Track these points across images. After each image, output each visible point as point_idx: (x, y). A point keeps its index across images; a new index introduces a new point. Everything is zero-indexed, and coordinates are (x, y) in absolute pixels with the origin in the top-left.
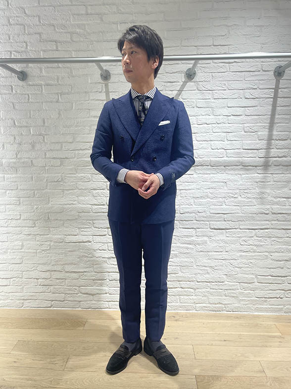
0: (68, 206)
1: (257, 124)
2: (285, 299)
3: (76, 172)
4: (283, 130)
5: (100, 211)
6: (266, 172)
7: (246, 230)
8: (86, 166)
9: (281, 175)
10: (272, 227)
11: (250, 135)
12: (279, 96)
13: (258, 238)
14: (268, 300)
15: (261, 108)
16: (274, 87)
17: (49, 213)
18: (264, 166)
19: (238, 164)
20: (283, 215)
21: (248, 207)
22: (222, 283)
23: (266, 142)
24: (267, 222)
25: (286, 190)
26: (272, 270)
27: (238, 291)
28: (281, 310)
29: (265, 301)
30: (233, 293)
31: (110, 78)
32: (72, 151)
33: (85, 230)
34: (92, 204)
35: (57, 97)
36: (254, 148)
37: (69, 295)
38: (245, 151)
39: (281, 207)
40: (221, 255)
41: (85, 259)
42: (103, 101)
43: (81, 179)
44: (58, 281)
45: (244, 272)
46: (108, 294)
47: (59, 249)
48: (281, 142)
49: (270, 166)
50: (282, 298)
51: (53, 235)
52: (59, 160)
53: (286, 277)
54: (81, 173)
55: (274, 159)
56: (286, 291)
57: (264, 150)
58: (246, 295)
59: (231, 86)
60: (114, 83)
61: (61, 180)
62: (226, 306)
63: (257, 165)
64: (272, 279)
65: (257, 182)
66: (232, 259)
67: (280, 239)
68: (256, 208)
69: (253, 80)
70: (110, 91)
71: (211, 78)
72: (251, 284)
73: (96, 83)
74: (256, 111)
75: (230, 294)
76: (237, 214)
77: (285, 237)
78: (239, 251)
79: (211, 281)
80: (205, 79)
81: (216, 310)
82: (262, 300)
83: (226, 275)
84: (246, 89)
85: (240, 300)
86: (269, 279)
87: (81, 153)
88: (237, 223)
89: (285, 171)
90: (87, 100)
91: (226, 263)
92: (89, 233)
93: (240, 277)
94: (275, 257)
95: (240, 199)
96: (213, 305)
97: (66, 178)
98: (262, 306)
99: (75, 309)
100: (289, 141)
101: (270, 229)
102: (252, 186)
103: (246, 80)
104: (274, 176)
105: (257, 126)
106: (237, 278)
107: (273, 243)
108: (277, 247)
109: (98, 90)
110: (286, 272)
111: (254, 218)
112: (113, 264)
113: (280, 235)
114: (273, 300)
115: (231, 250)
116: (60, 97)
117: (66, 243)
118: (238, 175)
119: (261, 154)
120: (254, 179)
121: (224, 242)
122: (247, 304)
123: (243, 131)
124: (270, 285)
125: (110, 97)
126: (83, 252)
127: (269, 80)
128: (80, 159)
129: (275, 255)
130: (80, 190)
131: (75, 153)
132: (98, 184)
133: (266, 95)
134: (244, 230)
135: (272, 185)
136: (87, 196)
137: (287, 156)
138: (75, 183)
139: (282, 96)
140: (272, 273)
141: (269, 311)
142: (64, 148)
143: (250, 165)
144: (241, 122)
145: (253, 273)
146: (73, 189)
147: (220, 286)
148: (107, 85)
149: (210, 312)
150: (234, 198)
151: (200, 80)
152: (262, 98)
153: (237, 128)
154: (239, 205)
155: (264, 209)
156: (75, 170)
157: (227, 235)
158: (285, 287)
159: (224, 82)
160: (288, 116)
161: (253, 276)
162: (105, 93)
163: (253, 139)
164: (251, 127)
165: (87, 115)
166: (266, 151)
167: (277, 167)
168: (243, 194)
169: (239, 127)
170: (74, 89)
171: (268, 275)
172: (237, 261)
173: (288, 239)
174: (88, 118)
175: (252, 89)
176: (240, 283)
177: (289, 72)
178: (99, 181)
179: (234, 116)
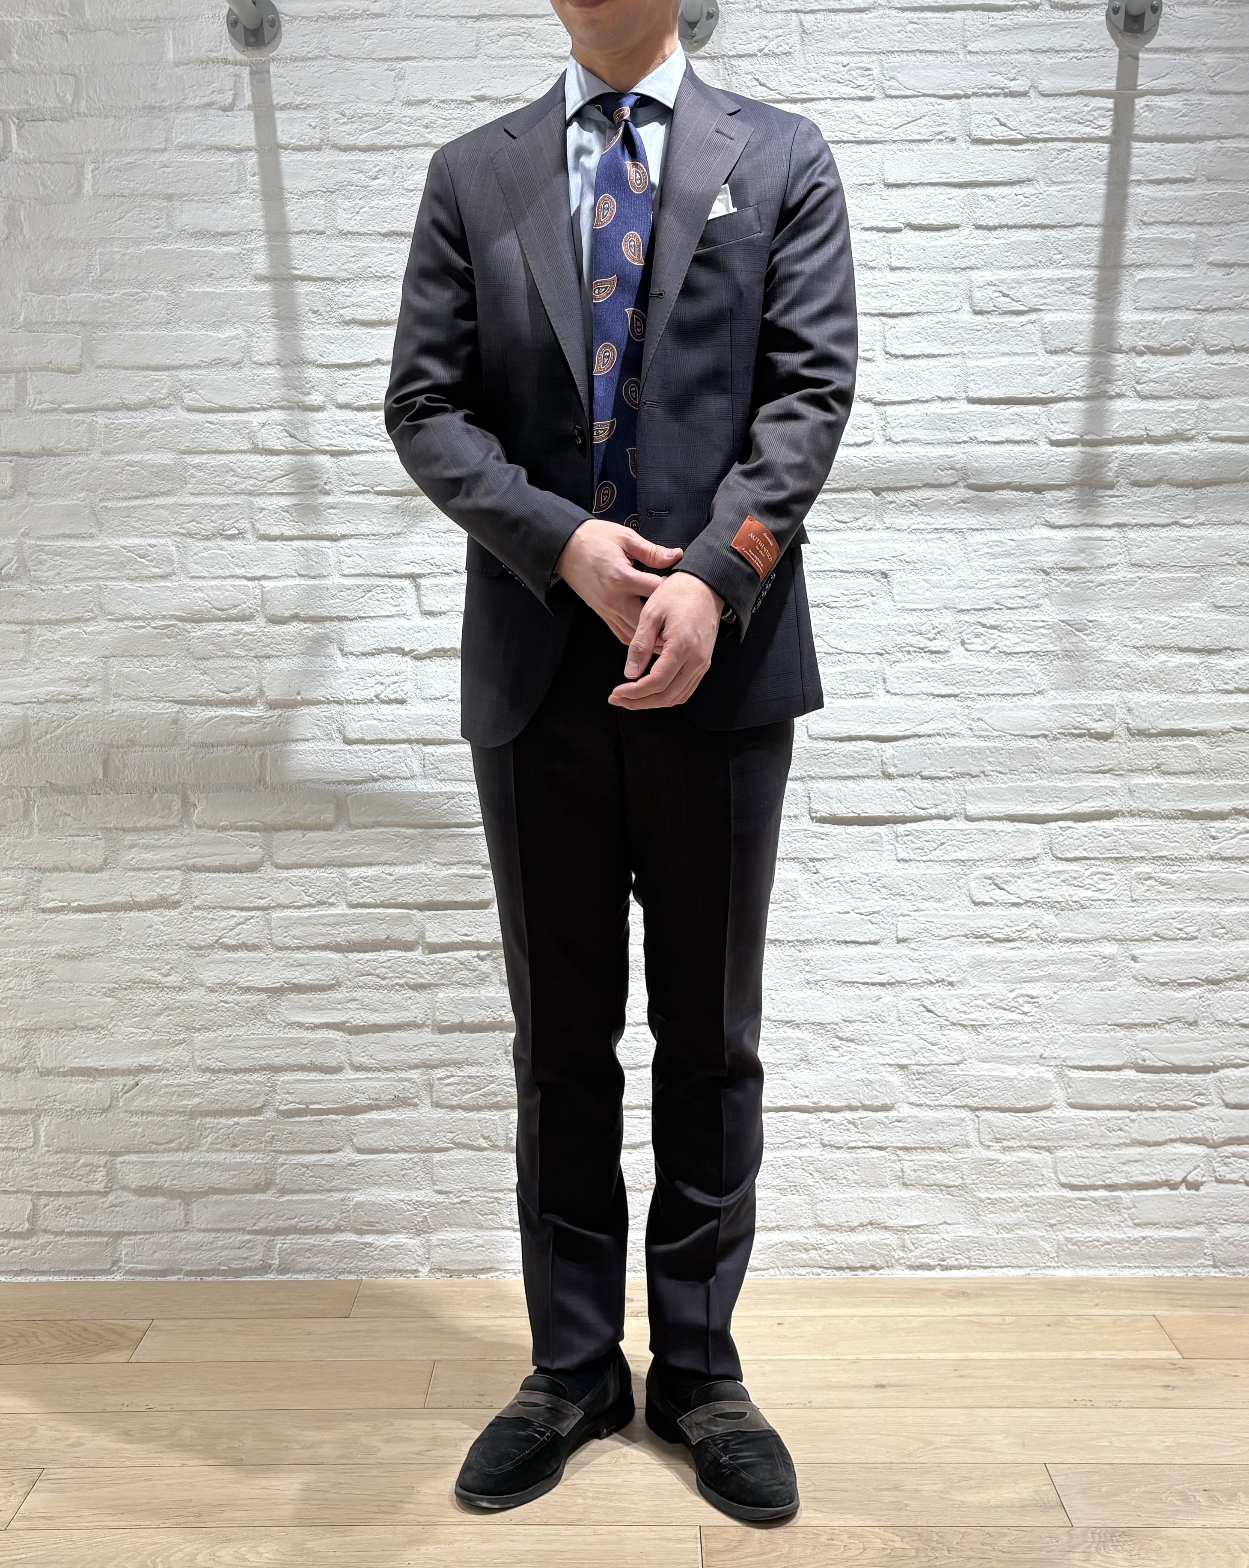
0: (54, 709)
1: (1037, 273)
2: (1214, 1189)
3: (100, 525)
4: (1166, 304)
6: (1089, 521)
7: (999, 826)
8: (153, 495)
9: (1164, 533)
10: (1136, 805)
11: (1004, 325)
12: (1137, 131)
13: (1066, 866)
14: (1125, 1196)
15: (1053, 189)
16: (1112, 85)
18: (1082, 484)
19: (945, 477)
20: (1187, 741)
21: (1005, 703)
22: (880, 1115)
23: (1085, 360)
24: (1108, 781)
25: (1197, 610)
26: (1141, 1035)
27: (968, 1153)
28: (1191, 1250)
29: (1113, 1206)
30: (941, 1167)
31: (276, 35)
32: (75, 417)
33: (147, 838)
34: (184, 695)
36: (1023, 392)
38: (979, 408)
39: (1174, 698)
40: (870, 959)
41: (148, 997)
42: (239, 151)
43: (123, 565)
45: (997, 1051)
47: (4, 945)
48: (1160, 361)
49: (1111, 487)
50: (1195, 1186)
52: (5, 464)
53: (1215, 1069)
54: (127, 535)
55: (1132, 449)
56: (1215, 1146)
57: (1074, 405)
58: (1012, 1175)
59: (900, 79)
60: (296, 59)
61: (17, 569)
62: (906, 1237)
63: (1042, 480)
64: (1141, 1085)
65: (1045, 572)
66: (931, 983)
67: (1176, 868)
68: (1043, 707)
69: (1008, 52)
70: (275, 102)
71: (795, 38)
72: (1033, 1114)
73: (204, 62)
74: (1026, 205)
75: (925, 1175)
76: (952, 742)
77: (1201, 859)
78: (966, 936)
79: (824, 1103)
80: (766, 41)
81: (853, 1265)
82: (1095, 1201)
83: (903, 1067)
84: (975, 94)
85: (982, 1201)
86: (1127, 1084)
87: (124, 425)
88: (950, 785)
89: (1187, 514)
90: (155, 151)
91: (900, 1006)
92: (168, 854)
93: (978, 1078)
94: (1150, 963)
95: (964, 661)
96: (838, 1237)
97: (43, 557)
98: (1096, 1234)
99: (90, 1279)
100: (1198, 359)
101: (1121, 819)
102: (1017, 591)
103: (969, 48)
104: (1132, 540)
105: (1035, 280)
106: (962, 1084)
107: (1140, 890)
108: (1161, 910)
109: (215, 97)
110: (1214, 1042)
111: (1038, 758)
112: (300, 1025)
113: (1174, 848)
114: (1147, 1198)
115: (926, 930)
116: (14, 135)
117: (44, 911)
118: (949, 536)
119: (1061, 425)
120: (1027, 553)
121: (883, 890)
122: (1018, 1225)
123: (966, 307)
124: (1133, 1115)
125: (279, 134)
126: (134, 961)
127: (1085, 51)
128: (120, 457)
129: (1153, 955)
130: (120, 624)
131: (90, 424)
132: (218, 588)
133: (1073, 127)
134: (986, 825)
135: (1123, 586)
136: (157, 656)
137: (1193, 432)
138: (94, 583)
139: (1151, 132)
140: (1143, 1053)
141: (1133, 1257)
142: (32, 398)
143: (1005, 481)
144: (956, 264)
145: (1041, 1056)
146: (78, 619)
147: (872, 1128)
148: (260, 73)
149: (823, 1276)
150: (933, 657)
151: (741, 50)
152: (1053, 140)
153: (937, 293)
154: (958, 692)
155: (1088, 711)
156: (94, 514)
157: (899, 850)
158: (1212, 1125)
159: (865, 58)
160: (1189, 229)
161: (1043, 1069)
162: (252, 113)
163: (1017, 349)
164: (1004, 288)
165: (156, 227)
166: (1087, 410)
167: (1143, 490)
168: (978, 636)
169: (946, 288)
170: (88, 96)
171: (1119, 1062)
172: (959, 991)
173: (1217, 866)
174: (164, 239)
175: (1006, 95)
176: (978, 1109)
177: (1181, 12)
178: (220, 572)
179: (917, 233)
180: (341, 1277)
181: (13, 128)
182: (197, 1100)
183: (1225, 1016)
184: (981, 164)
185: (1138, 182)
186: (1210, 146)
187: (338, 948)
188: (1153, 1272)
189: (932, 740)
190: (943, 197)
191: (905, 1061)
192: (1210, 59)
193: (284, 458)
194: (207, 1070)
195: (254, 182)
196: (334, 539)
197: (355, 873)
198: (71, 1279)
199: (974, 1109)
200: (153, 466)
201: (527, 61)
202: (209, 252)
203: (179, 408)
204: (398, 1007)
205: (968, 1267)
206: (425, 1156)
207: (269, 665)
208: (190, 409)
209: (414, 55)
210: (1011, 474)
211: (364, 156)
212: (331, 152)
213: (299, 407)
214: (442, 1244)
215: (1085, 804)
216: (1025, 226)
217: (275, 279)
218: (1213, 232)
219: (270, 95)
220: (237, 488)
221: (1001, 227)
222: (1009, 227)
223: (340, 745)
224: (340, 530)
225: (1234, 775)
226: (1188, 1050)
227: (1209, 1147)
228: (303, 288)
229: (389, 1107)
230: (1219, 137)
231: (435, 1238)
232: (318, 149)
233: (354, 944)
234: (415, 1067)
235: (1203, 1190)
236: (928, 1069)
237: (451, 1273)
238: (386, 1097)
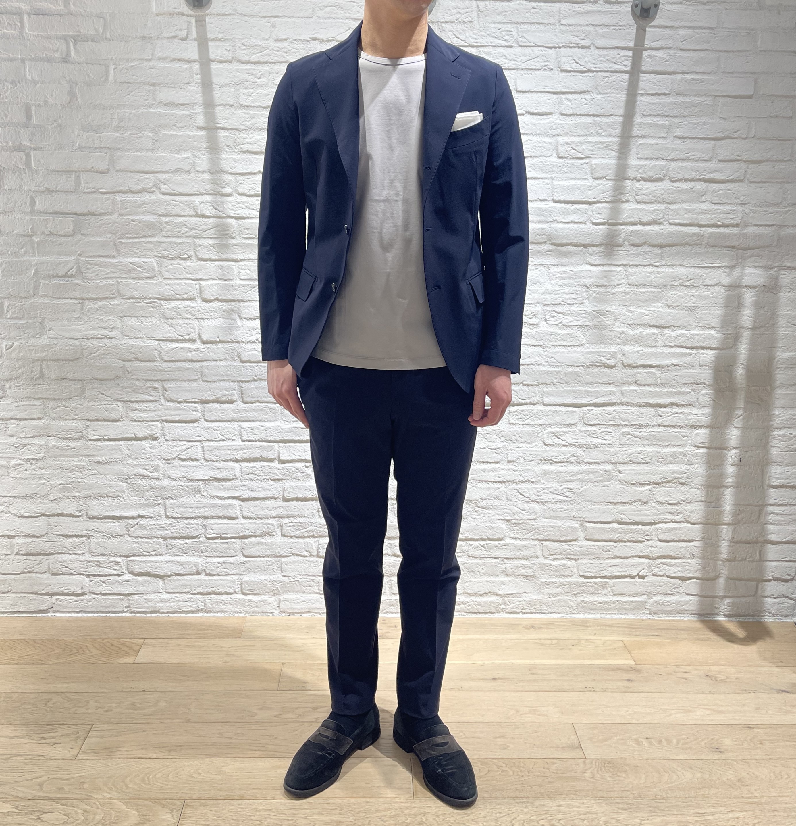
0: (95, 342)
1: (590, 139)
2: (651, 579)
3: (118, 251)
4: (652, 156)
5: (183, 355)
6: (609, 262)
7: (558, 408)
8: (145, 236)
9: (645, 269)
10: (624, 400)
11: (572, 164)
12: (643, 68)
13: (589, 428)
14: (611, 582)
15: (599, 97)
16: (632, 44)
17: (42, 360)
18: (606, 245)
19: (541, 239)
20: (650, 370)
21: (564, 350)
22: (496, 543)
23: (610, 183)
24: (612, 388)
25: (658, 307)
26: (621, 507)
27: (537, 561)
28: (639, 607)
29: (604, 586)
30: (523, 567)
31: (209, 1)
32: (105, 196)
33: (142, 406)
34: (161, 337)
35: (64, 47)
36: (580, 198)
37: (97, 579)
38: (558, 205)
39: (646, 349)
40: (495, 470)
41: (143, 482)
42: (189, 62)
43: (130, 271)
44: (67, 542)
45: (552, 514)
46: (203, 576)
47: (71, 456)
48: (648, 185)
49: (621, 246)
50: (643, 577)
51: (53, 420)
52: (69, 219)
53: (655, 524)
54: (132, 256)
55: (631, 228)
56: (653, 559)
57: (605, 205)
58: (558, 571)
59: (527, 37)
60: (219, 15)
61: (76, 272)
62: (506, 599)
63: (587, 242)
64: (620, 530)
65: (587, 287)
66: (523, 482)
67: (641, 430)
68: (582, 352)
69: (581, 26)
70: (208, 37)
71: (475, 14)
72: (569, 543)
73: (172, 14)
74: (586, 104)
75: (516, 571)
76: (537, 368)
77: (654, 426)
78: (541, 460)
79: (470, 537)
80: (460, 15)
81: (480, 611)
82: (596, 583)
83: (508, 521)
84: (563, 46)
85: (543, 583)
86: (612, 530)
87: (130, 201)
88: (536, 388)
89: (656, 260)
90: (147, 60)
91: (508, 492)
92: (152, 414)
93: (543, 526)
94: (628, 474)
95: (545, 329)
96: (474, 598)
97: (89, 266)
98: (595, 599)
99: (114, 615)
100: (666, 184)
101: (617, 406)
102: (573, 296)
103: (562, 22)
104: (630, 272)
105: (589, 142)
106: (535, 529)
107: (624, 440)
108: (633, 449)
109: (178, 33)
110: (655, 511)
111: (579, 376)
112: (218, 497)
113: (641, 420)
114: (620, 582)
115: (522, 457)
116: (72, 48)
117: (91, 440)
118: (542, 268)
119: (598, 215)
120: (579, 277)
121: (502, 438)
122: (559, 594)
123: (555, 155)
124: (615, 544)
125: (210, 53)
126: (135, 465)
127: (620, 26)
128: (129, 217)
129: (629, 470)
130: (128, 301)
131: (113, 200)
132: (178, 284)
133: (612, 65)
134: (553, 408)
135: (624, 294)
136: (148, 317)
137: (662, 220)
138: (115, 280)
139: (650, 69)
140: (622, 516)
141: (613, 609)
142: (83, 185)
143: (570, 241)
144: (550, 132)
145: (573, 517)
146: (107, 298)
147: (492, 548)
148: (200, 21)
149: (466, 616)
150: (531, 327)
151: (448, 19)
152: (601, 71)
153: (540, 147)
154: (542, 344)
155: (604, 354)
156: (115, 245)
157: (511, 419)
158: (652, 549)
159: (509, 26)
160: (666, 119)
161: (574, 522)
162: (196, 42)
163: (578, 176)
164: (573, 146)
165: (147, 100)
166: (611, 208)
167: (636, 248)
168: (553, 317)
169: (545, 145)
170: (111, 29)
171: (610, 520)
172: (536, 486)
173: (661, 429)
174: (151, 106)
175: (579, 47)
176: (542, 540)
177: (669, 7)
178: (179, 276)
179: (532, 116)
180: (236, 615)
181: (72, 44)
182: (167, 532)
183: (660, 499)
184: (565, 82)
185: (642, 94)
186: (679, 77)
187: (237, 461)
188: (621, 616)
189: (529, 367)
190: (545, 98)
191: (509, 518)
192: (682, 32)
193: (211, 220)
194: (172, 518)
195: (197, 78)
196: (236, 261)
197: (244, 425)
198: (104, 615)
199: (541, 541)
200: (145, 222)
201: (338, 20)
202: (174, 113)
203: (158, 193)
204: (265, 489)
205: (535, 613)
206: (278, 559)
207: (204, 323)
208: (164, 194)
209: (280, 15)
210: (573, 238)
211: (254, 67)
212: (237, 63)
213: (219, 194)
214: (286, 600)
215: (601, 399)
216: (585, 115)
217: (208, 129)
218: (676, 120)
219: (206, 33)
220: (187, 234)
221: (573, 115)
222: (578, 115)
223: (237, 363)
224: (239, 257)
225: (672, 386)
226: (643, 515)
227: (650, 559)
228: (222, 134)
229: (261, 536)
230: (683, 73)
231: (282, 597)
232: (231, 62)
233: (245, 459)
234: (274, 517)
235: (646, 579)
236: (520, 522)
237: (289, 614)
238: (258, 532)
